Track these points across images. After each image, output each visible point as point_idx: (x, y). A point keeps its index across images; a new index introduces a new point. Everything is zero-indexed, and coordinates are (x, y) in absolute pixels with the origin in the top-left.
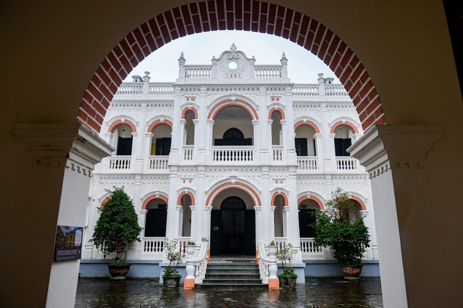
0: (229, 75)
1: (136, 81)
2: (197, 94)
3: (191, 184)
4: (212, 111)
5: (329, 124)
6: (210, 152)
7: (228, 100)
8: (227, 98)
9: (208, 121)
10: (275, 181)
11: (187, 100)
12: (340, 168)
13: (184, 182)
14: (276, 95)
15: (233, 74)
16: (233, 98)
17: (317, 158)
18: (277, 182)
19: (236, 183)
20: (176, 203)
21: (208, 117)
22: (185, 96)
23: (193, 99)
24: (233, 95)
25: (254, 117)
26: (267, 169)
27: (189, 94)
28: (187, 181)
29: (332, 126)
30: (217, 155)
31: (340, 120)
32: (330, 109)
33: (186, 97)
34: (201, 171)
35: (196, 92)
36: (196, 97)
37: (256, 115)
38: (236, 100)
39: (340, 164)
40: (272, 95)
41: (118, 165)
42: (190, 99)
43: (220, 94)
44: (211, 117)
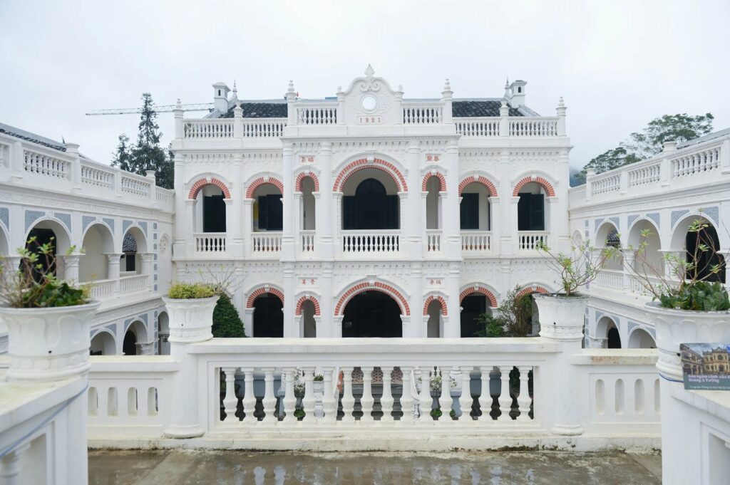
0: (364, 120)
1: (220, 95)
2: (316, 151)
3: (314, 286)
4: (339, 177)
5: (512, 183)
6: (339, 240)
7: (363, 160)
8: (361, 158)
9: (334, 194)
10: (429, 281)
11: (303, 161)
12: (523, 247)
13: (304, 283)
14: (433, 152)
15: (370, 118)
16: (370, 158)
17: (491, 234)
18: (432, 282)
19: (376, 284)
20: (295, 311)
21: (334, 188)
22: (299, 154)
23: (311, 159)
24: (369, 154)
25: (402, 186)
26: (418, 266)
27: (304, 152)
28: (308, 282)
29: (516, 184)
30: (349, 243)
31: (528, 176)
32: (514, 158)
33: (300, 156)
34: (327, 269)
35: (315, 148)
36: (314, 156)
37: (404, 184)
38: (375, 160)
39: (523, 242)
40: (427, 152)
41: (209, 246)
42: (307, 159)
43: (351, 151)
44: (339, 187)
